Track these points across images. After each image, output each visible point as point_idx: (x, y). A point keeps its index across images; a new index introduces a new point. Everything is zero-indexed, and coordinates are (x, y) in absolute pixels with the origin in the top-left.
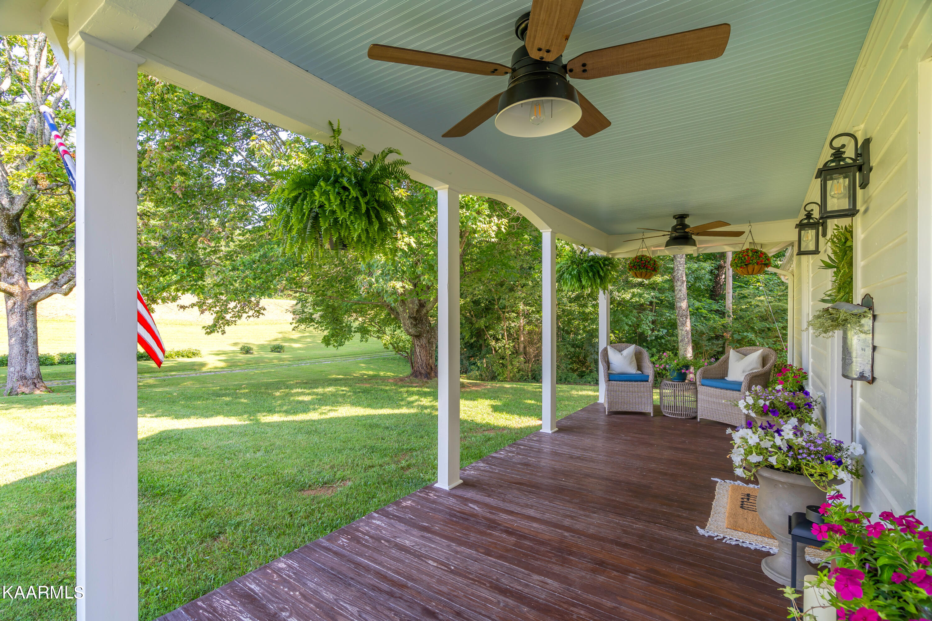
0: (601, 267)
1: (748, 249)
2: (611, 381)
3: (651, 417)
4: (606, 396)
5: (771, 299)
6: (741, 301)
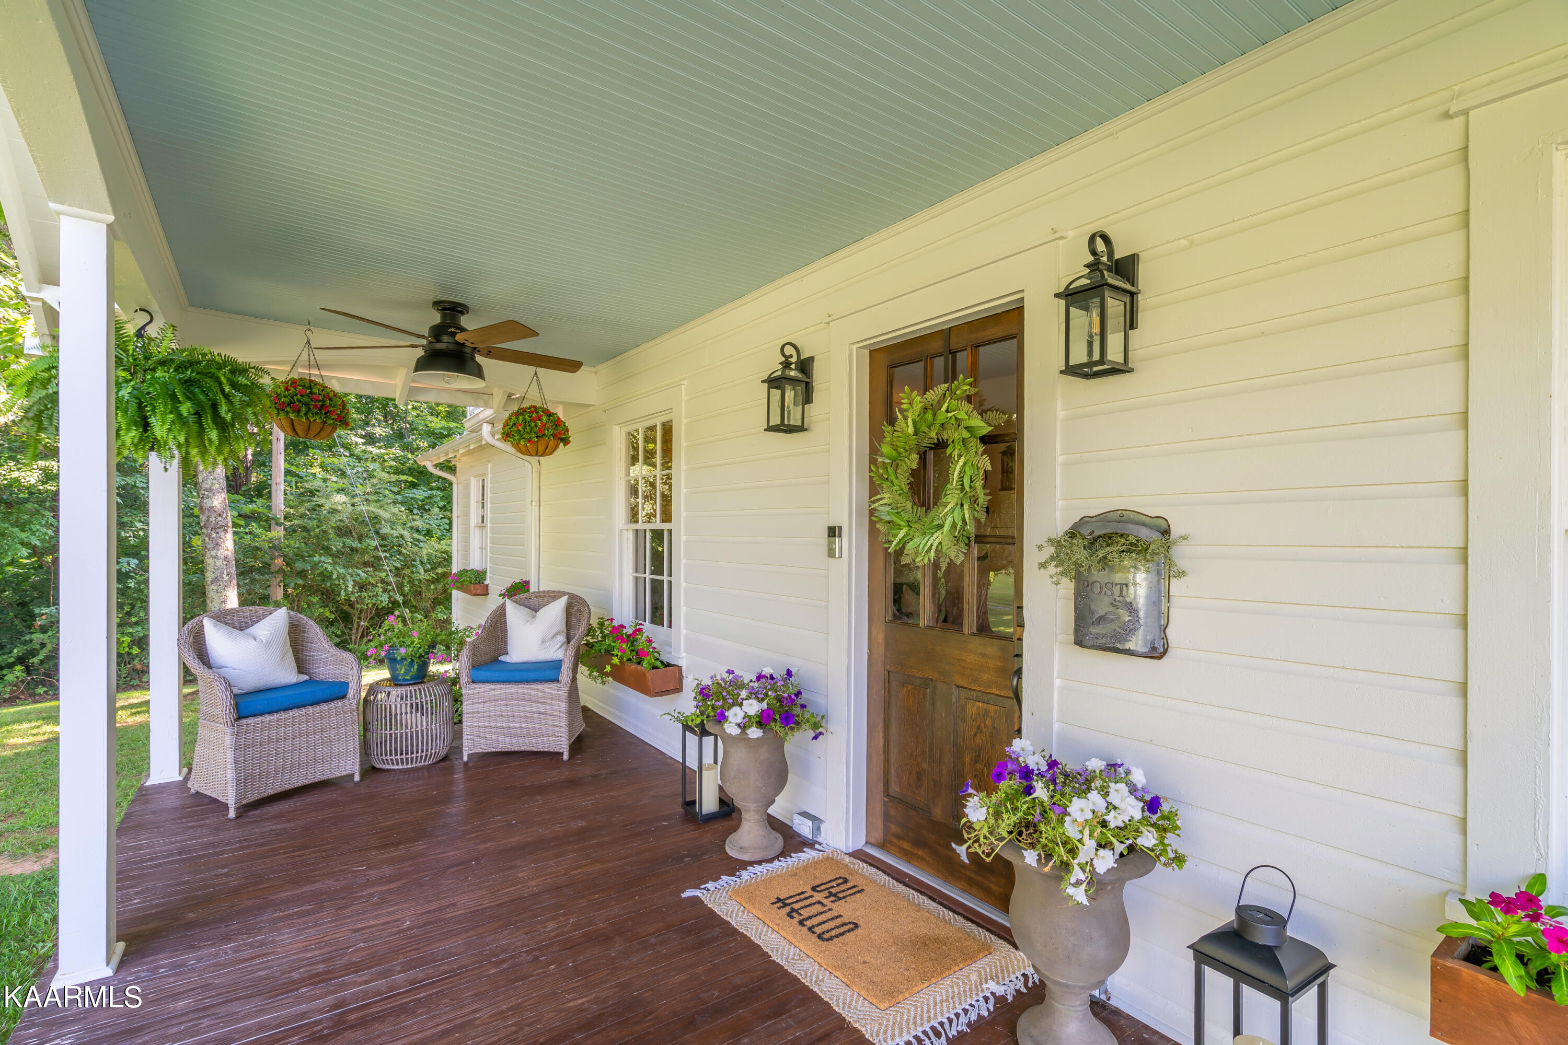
0: (223, 391)
1: (535, 407)
2: (246, 717)
3: (357, 784)
4: (230, 766)
5: (356, 500)
6: (303, 501)
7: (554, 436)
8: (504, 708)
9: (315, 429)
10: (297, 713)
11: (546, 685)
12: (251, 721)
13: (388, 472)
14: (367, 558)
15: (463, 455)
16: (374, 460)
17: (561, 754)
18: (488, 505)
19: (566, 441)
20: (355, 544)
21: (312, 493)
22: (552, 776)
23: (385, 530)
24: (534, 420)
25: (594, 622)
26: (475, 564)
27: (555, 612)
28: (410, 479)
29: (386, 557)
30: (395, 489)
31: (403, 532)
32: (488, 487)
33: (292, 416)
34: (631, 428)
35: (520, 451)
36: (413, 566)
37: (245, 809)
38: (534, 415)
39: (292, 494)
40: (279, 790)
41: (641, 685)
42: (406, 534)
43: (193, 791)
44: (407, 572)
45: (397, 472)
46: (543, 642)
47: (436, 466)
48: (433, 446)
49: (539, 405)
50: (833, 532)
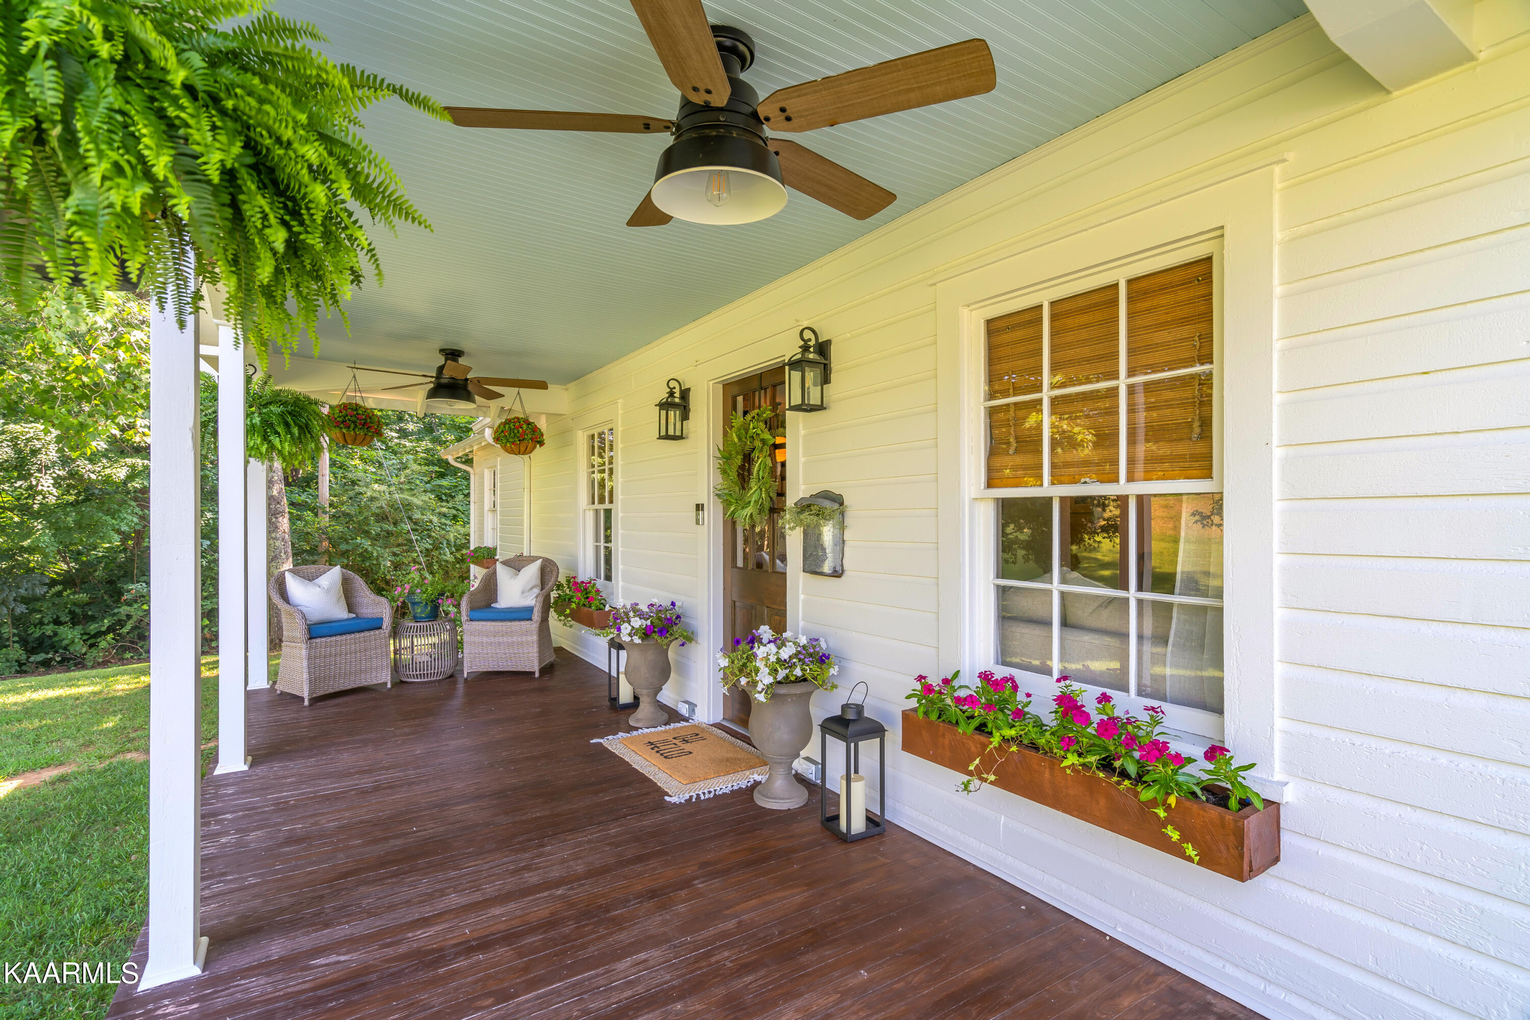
1: (518, 418)
2: (315, 638)
3: (390, 689)
4: (305, 670)
5: (393, 489)
6: (347, 490)
7: (532, 439)
8: (492, 639)
9: (359, 440)
10: (348, 637)
11: (522, 623)
12: (318, 640)
13: (420, 464)
14: (400, 540)
15: (479, 449)
16: (407, 452)
17: (533, 673)
18: (498, 492)
19: (542, 444)
20: (391, 528)
21: (354, 483)
22: (525, 686)
23: (417, 515)
24: (517, 428)
25: (562, 579)
26: (488, 543)
27: (532, 571)
28: (437, 469)
29: (417, 540)
30: (425, 479)
31: (431, 517)
32: (498, 476)
33: (344, 431)
34: (591, 433)
35: (507, 451)
36: (441, 548)
37: (315, 700)
38: (517, 424)
39: (337, 484)
40: (337, 690)
41: (589, 622)
42: (435, 519)
43: (278, 692)
44: (435, 553)
45: (429, 463)
46: (523, 592)
47: (456, 459)
48: (459, 439)
49: (521, 416)
50: (699, 507)
